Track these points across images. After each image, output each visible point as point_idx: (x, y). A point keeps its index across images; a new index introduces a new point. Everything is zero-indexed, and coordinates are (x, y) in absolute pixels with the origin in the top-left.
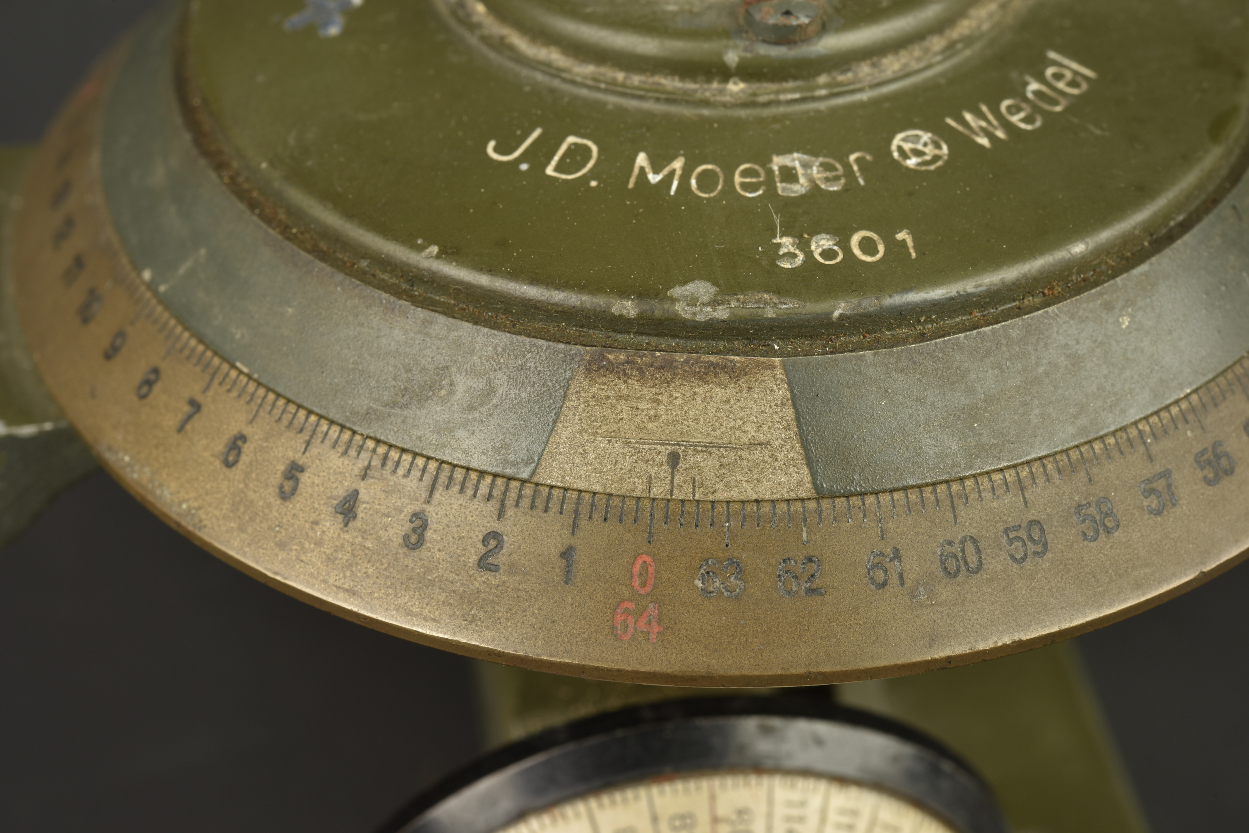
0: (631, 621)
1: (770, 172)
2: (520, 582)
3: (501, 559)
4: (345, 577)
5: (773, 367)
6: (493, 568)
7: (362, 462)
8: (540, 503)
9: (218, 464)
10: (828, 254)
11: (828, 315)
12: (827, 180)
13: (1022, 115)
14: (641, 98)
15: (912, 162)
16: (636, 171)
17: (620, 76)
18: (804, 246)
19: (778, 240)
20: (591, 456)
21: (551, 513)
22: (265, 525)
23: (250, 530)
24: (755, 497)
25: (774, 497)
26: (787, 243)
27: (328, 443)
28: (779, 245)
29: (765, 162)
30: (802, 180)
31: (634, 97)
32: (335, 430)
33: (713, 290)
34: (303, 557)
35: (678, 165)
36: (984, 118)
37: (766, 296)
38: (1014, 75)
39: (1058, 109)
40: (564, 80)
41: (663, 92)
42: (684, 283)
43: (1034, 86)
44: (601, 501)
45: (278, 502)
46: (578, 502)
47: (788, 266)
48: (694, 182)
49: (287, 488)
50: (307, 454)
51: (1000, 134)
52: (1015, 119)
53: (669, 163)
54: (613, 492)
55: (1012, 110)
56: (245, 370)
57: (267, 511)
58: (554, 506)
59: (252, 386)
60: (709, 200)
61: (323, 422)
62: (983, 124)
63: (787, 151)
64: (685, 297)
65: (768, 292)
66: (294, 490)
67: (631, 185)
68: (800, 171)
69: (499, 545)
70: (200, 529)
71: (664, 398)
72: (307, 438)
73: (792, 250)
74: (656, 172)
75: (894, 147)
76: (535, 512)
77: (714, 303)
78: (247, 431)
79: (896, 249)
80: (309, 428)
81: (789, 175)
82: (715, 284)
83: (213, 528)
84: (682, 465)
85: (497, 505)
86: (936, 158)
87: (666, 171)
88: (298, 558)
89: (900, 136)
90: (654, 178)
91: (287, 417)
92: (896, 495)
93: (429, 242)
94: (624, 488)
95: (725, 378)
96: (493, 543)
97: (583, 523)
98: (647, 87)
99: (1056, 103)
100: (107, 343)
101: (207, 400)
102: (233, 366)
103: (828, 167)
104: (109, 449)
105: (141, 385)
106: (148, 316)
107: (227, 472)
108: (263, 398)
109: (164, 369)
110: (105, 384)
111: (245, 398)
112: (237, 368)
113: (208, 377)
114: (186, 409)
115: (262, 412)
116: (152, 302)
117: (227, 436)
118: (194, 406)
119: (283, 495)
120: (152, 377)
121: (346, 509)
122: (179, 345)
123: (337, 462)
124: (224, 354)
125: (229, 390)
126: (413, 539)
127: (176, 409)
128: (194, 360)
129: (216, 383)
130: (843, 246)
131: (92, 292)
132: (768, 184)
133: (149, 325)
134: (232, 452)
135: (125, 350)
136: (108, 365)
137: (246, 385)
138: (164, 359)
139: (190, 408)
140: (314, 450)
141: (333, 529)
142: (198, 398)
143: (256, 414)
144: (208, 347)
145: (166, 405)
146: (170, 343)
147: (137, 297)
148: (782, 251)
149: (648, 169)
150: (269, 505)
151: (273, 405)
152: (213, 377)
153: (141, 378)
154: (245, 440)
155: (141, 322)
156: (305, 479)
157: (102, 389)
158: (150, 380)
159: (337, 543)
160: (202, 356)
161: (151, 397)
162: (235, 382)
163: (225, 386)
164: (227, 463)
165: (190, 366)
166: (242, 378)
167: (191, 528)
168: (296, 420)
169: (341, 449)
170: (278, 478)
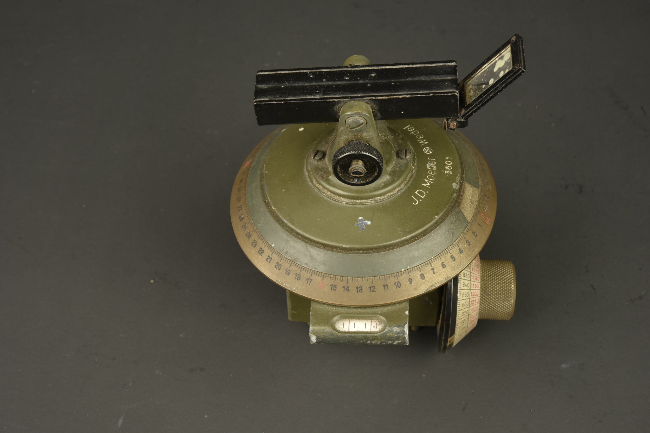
0: (488, 222)
1: (430, 170)
2: (479, 233)
3: (476, 233)
4: (469, 257)
5: (464, 183)
6: (476, 235)
7: (456, 245)
9: (444, 269)
12: (433, 163)
16: (426, 186)
17: (406, 181)
18: (447, 170)
19: (445, 173)
20: (469, 213)
21: (473, 223)
22: (457, 266)
23: (456, 268)
24: (478, 196)
25: (478, 194)
27: (451, 249)
29: (428, 170)
30: (433, 166)
31: (410, 181)
32: (450, 247)
36: (422, 141)
37: (456, 179)
39: (418, 132)
40: (402, 190)
41: (411, 177)
42: (453, 186)
44: (473, 217)
47: (451, 173)
48: (431, 180)
49: (454, 259)
50: (451, 253)
51: (424, 140)
52: (421, 138)
53: (426, 182)
54: (473, 213)
55: (419, 137)
60: (435, 179)
61: (448, 248)
63: (426, 166)
64: (455, 187)
65: (455, 177)
66: (454, 258)
67: (429, 187)
68: (431, 166)
71: (465, 199)
76: (472, 225)
77: (457, 184)
78: (442, 261)
79: (449, 160)
80: (448, 251)
81: (432, 168)
82: (454, 183)
83: (452, 275)
84: (473, 203)
85: (470, 229)
86: (430, 149)
88: (463, 263)
89: (424, 152)
90: (428, 184)
91: (444, 254)
92: (479, 181)
93: (434, 216)
94: (474, 211)
95: (465, 190)
96: (474, 233)
97: (476, 220)
98: (409, 179)
100: (409, 283)
101: (433, 266)
102: (431, 259)
103: (430, 162)
104: (428, 289)
105: (422, 278)
106: (411, 272)
107: (446, 268)
108: (439, 256)
109: (422, 272)
110: (416, 286)
111: (437, 260)
112: (432, 259)
113: (430, 265)
114: (432, 271)
115: (441, 258)
116: (409, 271)
117: (441, 265)
118: (433, 269)
119: (454, 260)
120: (422, 275)
121: (461, 252)
122: (421, 268)
123: (454, 249)
124: (428, 260)
125: (434, 262)
126: (469, 244)
127: (431, 273)
128: (425, 266)
129: (432, 264)
130: (448, 165)
131: (395, 284)
132: (433, 171)
133: (413, 273)
134: (443, 266)
135: (413, 279)
136: (413, 284)
137: (435, 258)
138: (421, 272)
139: (432, 270)
140: (451, 252)
141: (462, 255)
142: (432, 268)
143: (441, 259)
144: (425, 262)
145: (429, 275)
146: (419, 269)
147: (405, 273)
148: (448, 173)
149: (426, 184)
150: (455, 263)
151: (441, 255)
152: (430, 264)
153: (420, 278)
154: (443, 263)
155: (411, 274)
156: (454, 256)
157: (416, 287)
158: (422, 276)
159: (465, 256)
160: (425, 264)
161: (425, 277)
162: (434, 260)
163: (433, 262)
164: (444, 268)
165: (426, 267)
166: (434, 258)
167: (450, 279)
168: (446, 253)
169: (453, 247)
170: (452, 260)
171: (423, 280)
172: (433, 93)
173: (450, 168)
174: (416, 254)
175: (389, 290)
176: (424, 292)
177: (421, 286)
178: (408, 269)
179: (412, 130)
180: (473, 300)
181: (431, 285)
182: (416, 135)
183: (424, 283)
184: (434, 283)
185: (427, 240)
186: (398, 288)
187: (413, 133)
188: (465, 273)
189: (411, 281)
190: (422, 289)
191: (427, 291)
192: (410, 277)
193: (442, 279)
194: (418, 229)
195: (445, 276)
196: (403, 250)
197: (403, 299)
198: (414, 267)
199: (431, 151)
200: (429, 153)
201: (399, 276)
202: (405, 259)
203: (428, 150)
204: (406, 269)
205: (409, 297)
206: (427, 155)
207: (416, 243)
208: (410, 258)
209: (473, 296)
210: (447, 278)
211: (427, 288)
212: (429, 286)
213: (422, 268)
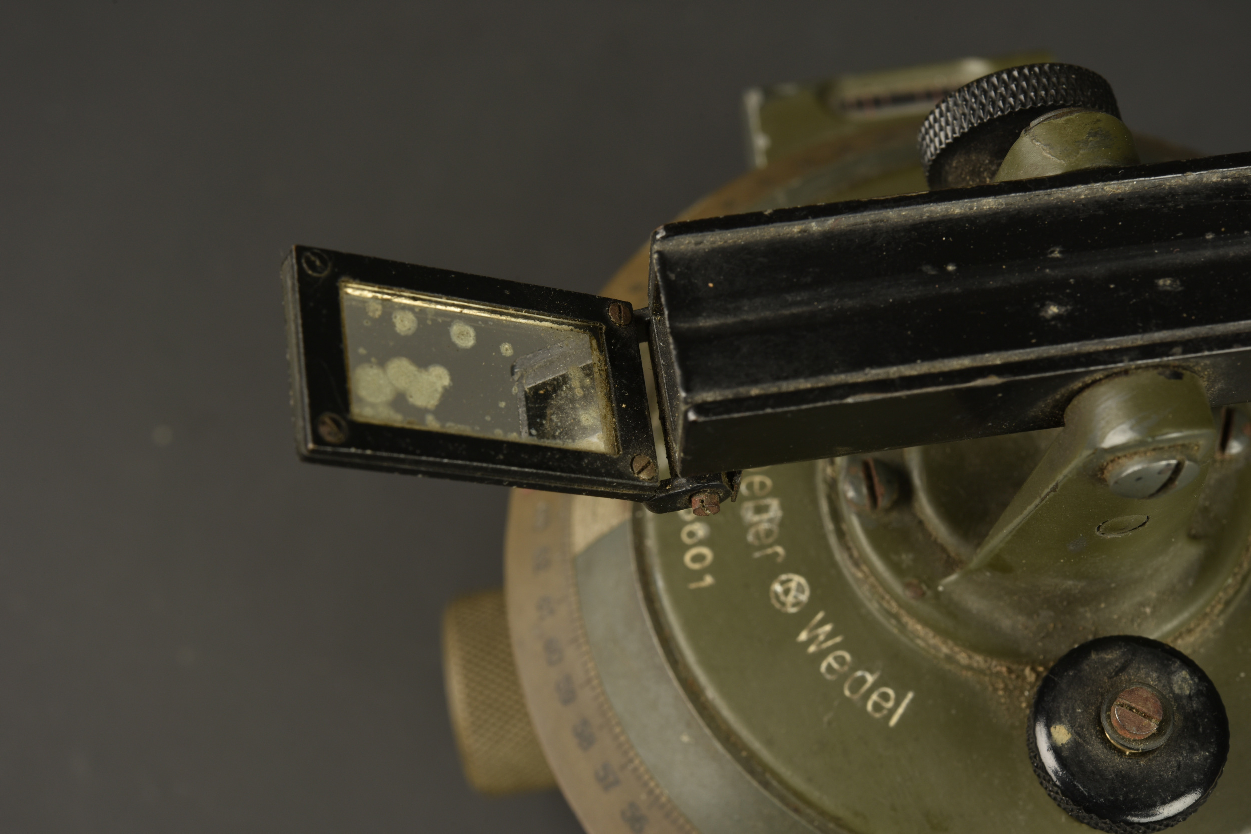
1: (763, 498)
12: (757, 534)
13: (836, 666)
15: (777, 588)
29: (773, 494)
30: (757, 518)
38: (879, 664)
39: (847, 693)
51: (812, 649)
52: (830, 660)
55: (841, 661)
62: (821, 638)
63: (784, 508)
68: (765, 517)
75: (791, 576)
79: (698, 575)
81: (761, 510)
86: (783, 604)
89: (802, 581)
99: (854, 692)
103: (769, 533)
130: (701, 543)
132: (753, 497)
173: (691, 534)
179: (875, 697)
182: (854, 669)
187: (870, 679)
199: (777, 596)
200: (783, 583)
203: (790, 599)
206: (790, 566)
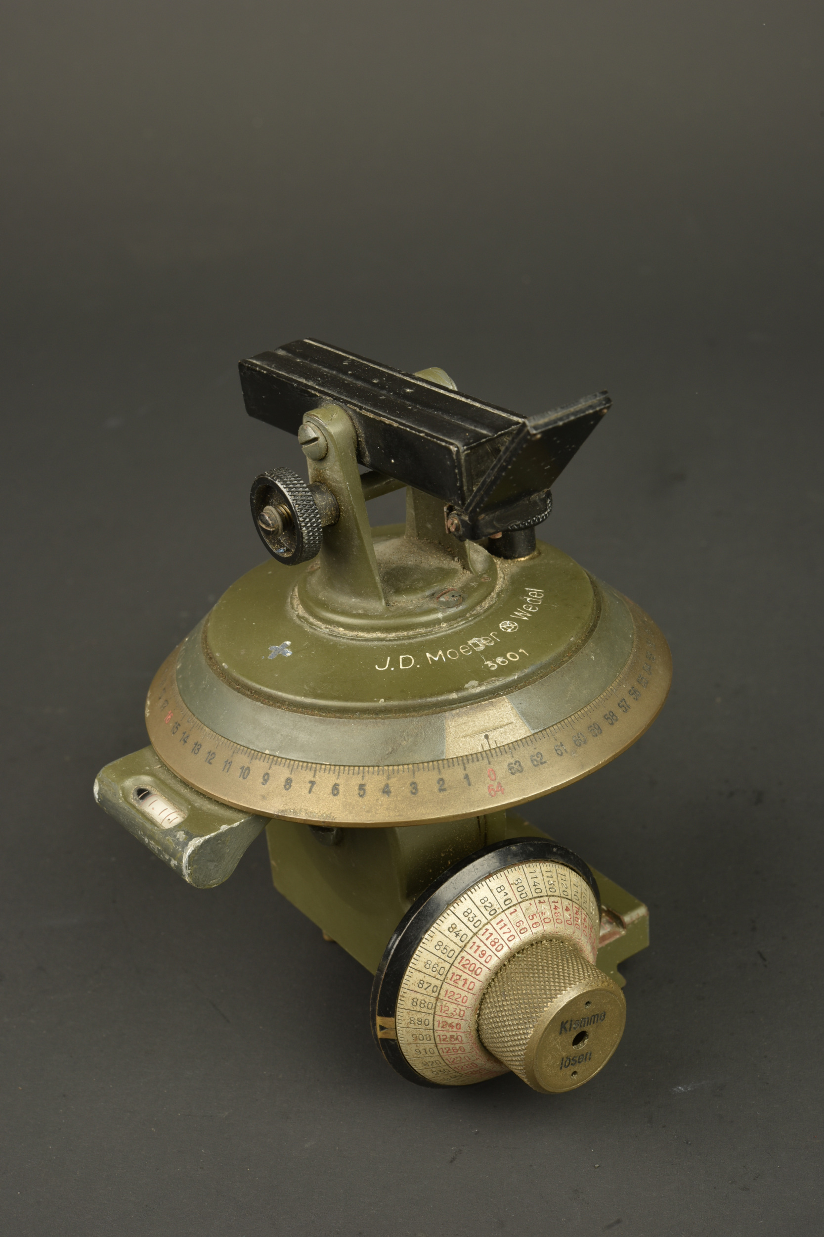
1: (469, 646)
2: (455, 791)
3: (446, 786)
4: (395, 812)
5: (504, 699)
6: (444, 790)
7: (385, 774)
8: (451, 764)
9: (332, 797)
10: (502, 662)
11: (515, 679)
12: (488, 643)
13: (531, 608)
14: (416, 638)
15: (509, 630)
16: (429, 659)
17: (405, 633)
18: (495, 662)
19: (486, 663)
20: (461, 744)
21: (456, 766)
22: (359, 808)
23: (354, 812)
24: (515, 740)
25: (521, 738)
26: (489, 663)
27: (371, 773)
28: (487, 664)
29: (467, 644)
30: (481, 645)
31: (413, 638)
32: (371, 768)
33: (477, 682)
34: (378, 812)
35: (440, 653)
36: (521, 612)
37: (493, 679)
38: (521, 598)
40: (387, 641)
41: (422, 634)
42: (467, 683)
43: (528, 599)
44: (465, 757)
45: (361, 799)
46: (463, 760)
47: (493, 669)
48: (449, 656)
49: (362, 793)
50: (365, 780)
51: (528, 615)
52: (530, 610)
53: (438, 653)
54: (473, 753)
55: (527, 607)
56: (328, 764)
57: (358, 803)
58: (456, 764)
59: (333, 767)
60: (457, 659)
61: (365, 768)
62: (522, 614)
63: (471, 639)
64: (470, 687)
65: (493, 677)
66: (365, 793)
67: (431, 663)
68: (478, 643)
69: (444, 783)
70: (334, 820)
71: (475, 719)
72: (362, 775)
73: (492, 664)
74: (436, 657)
75: (501, 628)
76: (450, 768)
77: (480, 685)
78: (338, 782)
79: (521, 654)
80: (361, 771)
81: (476, 645)
82: (476, 680)
83: (339, 817)
84: (490, 737)
85: (437, 770)
86: (515, 627)
87: (438, 656)
88: (376, 813)
89: (500, 625)
90: (436, 659)
91: (351, 772)
92: (554, 727)
93: (379, 698)
94: (476, 751)
96: (441, 782)
97: (467, 766)
98: (416, 634)
99: (539, 602)
100: (261, 780)
101: (317, 779)
102: (322, 764)
103: (486, 639)
104: (282, 811)
105: (285, 786)
106: (276, 764)
107: (336, 797)
108: (339, 770)
109: (292, 777)
110: (268, 793)
111: (331, 772)
112: (324, 764)
113: (313, 772)
114: (309, 785)
115: (341, 774)
116: (274, 759)
117: (331, 787)
118: (313, 783)
119: (361, 796)
120: (289, 781)
121: (386, 791)
122: (295, 767)
123: (376, 778)
124: (317, 762)
125: (324, 772)
126: (414, 791)
127: (305, 787)
128: (304, 769)
129: (318, 773)
130: (506, 658)
131: (242, 768)
132: (472, 649)
133: (277, 767)
134: (335, 790)
135: (271, 778)
136: (266, 786)
137: (330, 768)
138: (291, 774)
139: (311, 784)
140: (366, 778)
141: (384, 799)
142: (313, 780)
143: (339, 775)
144: (308, 763)
145: (300, 787)
146: (291, 768)
147: (266, 760)
148: (489, 666)
149: (432, 657)
150: (358, 801)
151: (344, 770)
152: (315, 771)
153: (284, 784)
154: (338, 785)
155: (273, 767)
156: (367, 788)
157: (268, 795)
158: (288, 783)
159: (388, 803)
160: (307, 766)
161: (292, 788)
162: (325, 769)
163: (322, 772)
164: (335, 795)
165: (303, 771)
166: (327, 766)
167: (330, 821)
168: (355, 771)
169: (376, 774)
170: (357, 791)
171: (286, 789)
172: (427, 434)
174: (303, 737)
175: (228, 773)
176: (272, 812)
177: (275, 799)
178: (275, 755)
180: (460, 976)
181: (292, 807)
182: (530, 603)
183: (283, 796)
184: (299, 807)
185: (336, 727)
186: (242, 779)
188: (473, 912)
189: (266, 778)
190: (274, 803)
191: (280, 814)
192: (270, 772)
193: (317, 811)
194: (333, 698)
195: (325, 811)
196: (289, 718)
197: (236, 802)
198: (286, 759)
199: (513, 630)
200: (507, 630)
201: (256, 759)
202: (282, 735)
203: (511, 626)
204: (271, 753)
205: (247, 804)
206: (497, 630)
207: (316, 719)
208: (290, 739)
209: (463, 966)
210: (327, 815)
211: (282, 808)
212: (287, 807)
213: (297, 768)
